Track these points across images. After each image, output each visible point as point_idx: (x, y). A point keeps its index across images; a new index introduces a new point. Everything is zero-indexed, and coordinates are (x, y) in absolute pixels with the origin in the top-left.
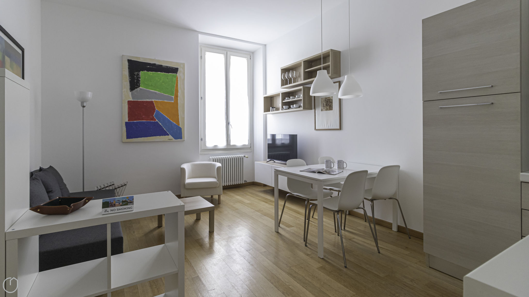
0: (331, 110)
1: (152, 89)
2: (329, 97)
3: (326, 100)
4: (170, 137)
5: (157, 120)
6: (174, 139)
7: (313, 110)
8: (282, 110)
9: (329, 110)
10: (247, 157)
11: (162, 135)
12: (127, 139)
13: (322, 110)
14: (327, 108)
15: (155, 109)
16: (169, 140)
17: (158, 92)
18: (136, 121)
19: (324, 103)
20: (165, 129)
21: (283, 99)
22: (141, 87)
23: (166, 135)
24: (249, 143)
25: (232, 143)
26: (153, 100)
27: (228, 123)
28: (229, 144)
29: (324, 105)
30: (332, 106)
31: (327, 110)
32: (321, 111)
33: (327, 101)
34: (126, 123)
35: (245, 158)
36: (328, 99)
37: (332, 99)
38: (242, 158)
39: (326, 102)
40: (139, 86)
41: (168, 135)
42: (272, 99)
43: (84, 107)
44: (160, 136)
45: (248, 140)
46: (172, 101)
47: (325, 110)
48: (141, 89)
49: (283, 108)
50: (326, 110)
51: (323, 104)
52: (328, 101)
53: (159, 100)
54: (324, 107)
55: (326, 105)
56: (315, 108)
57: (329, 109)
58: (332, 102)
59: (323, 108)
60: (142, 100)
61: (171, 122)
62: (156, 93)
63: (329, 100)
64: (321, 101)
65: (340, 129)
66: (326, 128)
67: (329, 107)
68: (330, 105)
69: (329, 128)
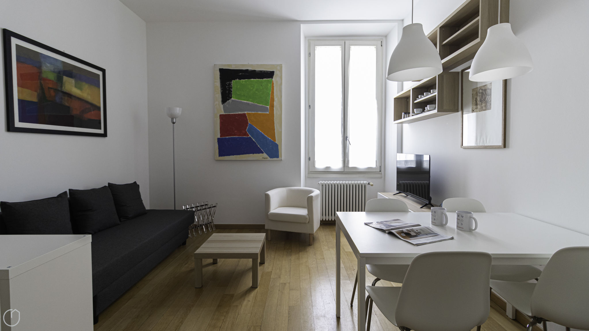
0: (488, 109)
1: (244, 100)
3: (481, 91)
4: (265, 155)
5: (250, 136)
6: (270, 157)
7: (460, 113)
8: (412, 115)
9: (485, 110)
10: (372, 185)
11: (256, 153)
12: (219, 156)
14: (482, 106)
15: (248, 123)
16: (264, 159)
17: (250, 102)
18: (228, 137)
19: (477, 97)
20: (259, 146)
21: (415, 98)
22: (232, 99)
23: (260, 153)
24: (376, 166)
25: (351, 165)
26: (246, 113)
27: (345, 138)
28: (346, 166)
31: (481, 109)
33: (482, 93)
34: (218, 139)
35: (367, 186)
36: (484, 89)
37: (490, 88)
38: (365, 186)
39: (480, 96)
40: (231, 97)
41: (262, 153)
43: (174, 123)
44: (253, 154)
45: (376, 161)
46: (268, 112)
47: (477, 110)
48: (233, 101)
49: (413, 112)
50: (479, 111)
51: (475, 99)
52: (484, 92)
53: (252, 111)
54: (477, 105)
55: (481, 101)
56: (462, 110)
57: (484, 108)
58: (490, 95)
59: (475, 107)
60: (234, 113)
61: (266, 137)
62: (248, 104)
63: (486, 89)
64: (472, 94)
65: (503, 147)
66: (478, 145)
67: (485, 104)
68: (486, 101)
69: (484, 145)
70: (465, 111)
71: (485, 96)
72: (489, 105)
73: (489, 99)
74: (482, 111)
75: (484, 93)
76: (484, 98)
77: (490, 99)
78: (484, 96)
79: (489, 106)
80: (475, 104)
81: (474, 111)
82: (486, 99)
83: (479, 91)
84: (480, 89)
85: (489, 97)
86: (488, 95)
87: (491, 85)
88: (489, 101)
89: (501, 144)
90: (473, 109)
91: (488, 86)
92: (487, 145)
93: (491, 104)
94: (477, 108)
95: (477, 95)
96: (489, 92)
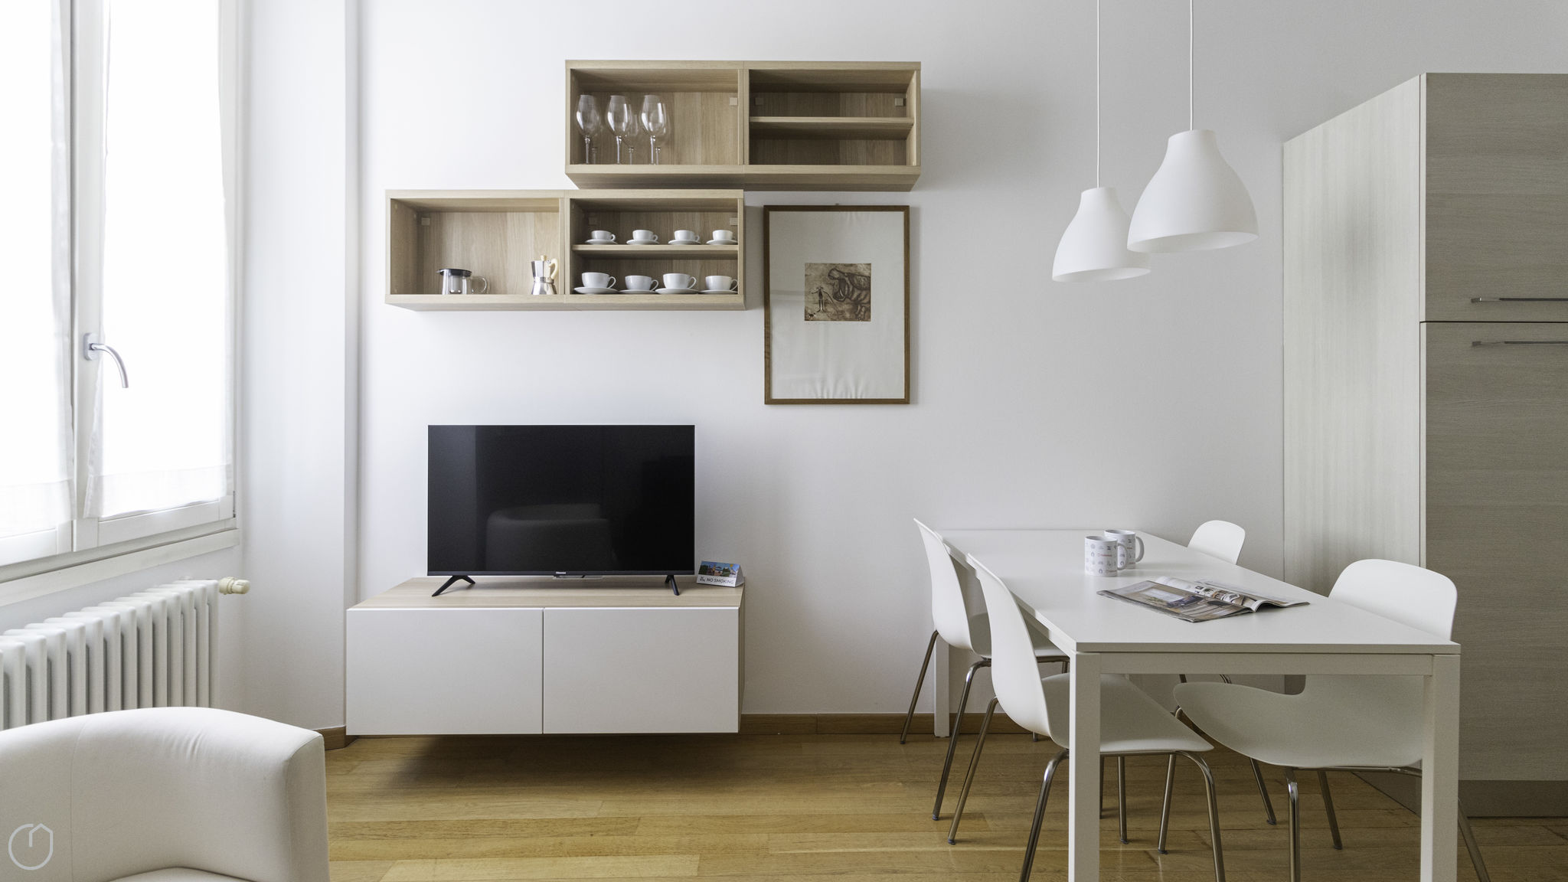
0: (863, 320)
2: (851, 265)
3: (836, 274)
8: (574, 292)
9: (851, 320)
13: (809, 317)
14: (840, 309)
19: (823, 286)
21: (580, 234)
28: (88, 513)
29: (821, 295)
30: (869, 302)
31: (839, 316)
32: (806, 320)
33: (841, 281)
36: (846, 271)
37: (867, 274)
39: (833, 285)
42: (426, 222)
47: (824, 315)
50: (832, 320)
51: (815, 290)
52: (847, 279)
54: (821, 303)
55: (836, 296)
56: (767, 304)
57: (848, 315)
58: (868, 289)
63: (851, 276)
64: (806, 275)
65: (905, 401)
66: (831, 397)
67: (851, 307)
68: (855, 300)
69: (849, 398)
70: (777, 313)
71: (849, 287)
72: (863, 309)
73: (865, 298)
74: (840, 320)
75: (849, 282)
76: (846, 292)
77: (868, 298)
78: (847, 289)
79: (862, 313)
80: (817, 299)
81: (812, 316)
82: (852, 295)
83: (830, 272)
84: (833, 269)
85: (864, 293)
86: (861, 288)
87: (870, 269)
88: (865, 301)
89: (902, 396)
90: (809, 311)
91: (862, 270)
92: (859, 398)
93: (868, 310)
94: (824, 311)
95: (824, 280)
96: (862, 283)
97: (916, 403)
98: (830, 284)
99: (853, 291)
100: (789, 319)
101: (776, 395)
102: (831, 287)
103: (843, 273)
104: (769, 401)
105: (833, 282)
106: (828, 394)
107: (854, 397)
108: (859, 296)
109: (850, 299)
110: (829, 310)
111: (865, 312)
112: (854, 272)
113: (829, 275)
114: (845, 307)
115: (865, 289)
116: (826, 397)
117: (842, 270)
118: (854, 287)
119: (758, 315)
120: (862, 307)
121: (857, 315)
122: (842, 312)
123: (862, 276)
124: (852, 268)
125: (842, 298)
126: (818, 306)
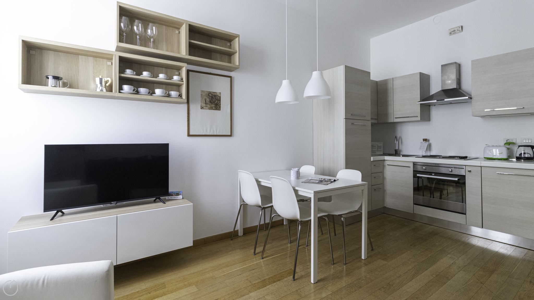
0: (218, 110)
2: (215, 92)
8: (120, 92)
9: (214, 110)
13: (202, 108)
14: (212, 106)
19: (207, 98)
21: (122, 71)
29: (206, 101)
30: (220, 105)
31: (211, 108)
32: (201, 109)
33: (212, 97)
36: (213, 94)
37: (220, 96)
42: (32, 52)
47: (207, 108)
50: (209, 109)
51: (204, 99)
52: (214, 97)
54: (206, 103)
55: (210, 102)
56: (188, 102)
57: (214, 108)
58: (220, 100)
59: (204, 105)
63: (215, 96)
64: (201, 94)
65: (230, 136)
66: (209, 134)
67: (215, 106)
68: (216, 104)
69: (214, 134)
70: (191, 106)
71: (214, 99)
72: (219, 107)
73: (219, 103)
74: (212, 110)
75: (214, 98)
76: (213, 101)
77: (220, 103)
79: (218, 108)
80: (205, 103)
81: (203, 107)
82: (215, 102)
83: (209, 94)
84: (209, 93)
85: (219, 102)
86: (218, 100)
87: (221, 94)
88: (219, 104)
89: (230, 134)
90: (202, 106)
91: (218, 94)
92: (217, 134)
93: (220, 107)
94: (207, 106)
95: (207, 97)
96: (218, 99)
97: (233, 136)
98: (209, 98)
99: (215, 101)
100: (196, 108)
101: (191, 133)
102: (209, 99)
103: (213, 95)
104: (189, 135)
105: (209, 97)
106: (208, 133)
107: (216, 134)
108: (217, 102)
109: (215, 103)
110: (208, 106)
111: (219, 108)
112: (216, 95)
113: (208, 95)
114: (213, 106)
115: (219, 101)
116: (207, 134)
117: (212, 94)
118: (216, 99)
119: (185, 106)
120: (218, 106)
121: (217, 108)
122: (212, 107)
123: (218, 96)
124: (215, 93)
125: (212, 102)
126: (205, 104)
